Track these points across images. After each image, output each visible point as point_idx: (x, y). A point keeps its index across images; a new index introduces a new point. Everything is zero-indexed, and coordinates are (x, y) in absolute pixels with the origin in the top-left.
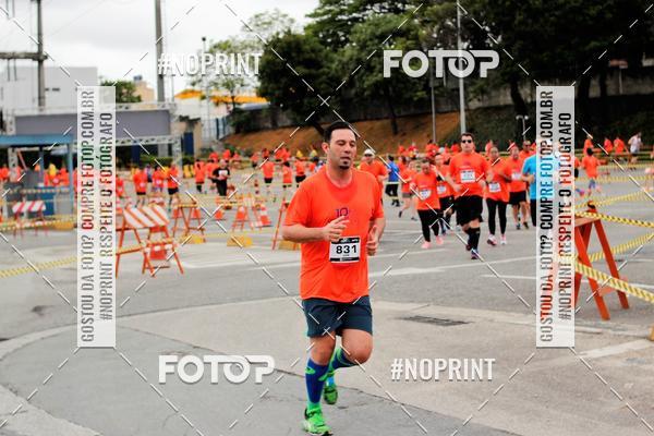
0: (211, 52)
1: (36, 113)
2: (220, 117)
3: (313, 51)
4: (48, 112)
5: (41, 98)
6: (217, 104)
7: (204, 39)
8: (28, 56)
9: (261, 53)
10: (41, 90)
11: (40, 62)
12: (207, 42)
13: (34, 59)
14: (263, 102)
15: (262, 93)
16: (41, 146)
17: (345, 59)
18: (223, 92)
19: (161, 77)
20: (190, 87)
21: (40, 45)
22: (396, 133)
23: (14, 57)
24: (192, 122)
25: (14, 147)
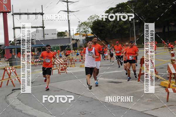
0: (81, 25)
1: (43, 39)
2: (84, 39)
3: (103, 23)
4: (45, 39)
5: (44, 36)
6: (83, 36)
7: (79, 22)
8: (40, 27)
9: (92, 24)
10: (44, 34)
11: (43, 28)
12: (80, 23)
13: (42, 28)
14: (93, 35)
15: (92, 33)
16: (41, 47)
17: (110, 25)
18: (84, 33)
19: (69, 31)
20: (77, 33)
21: (43, 24)
22: (122, 41)
23: (37, 27)
24: (77, 40)
25: (36, 47)
